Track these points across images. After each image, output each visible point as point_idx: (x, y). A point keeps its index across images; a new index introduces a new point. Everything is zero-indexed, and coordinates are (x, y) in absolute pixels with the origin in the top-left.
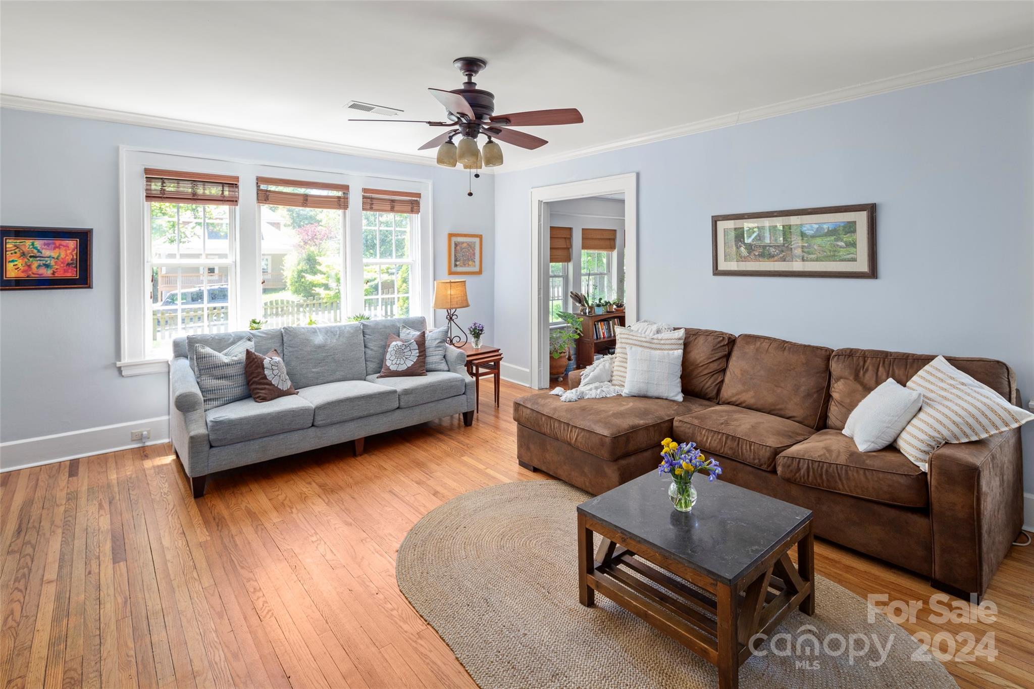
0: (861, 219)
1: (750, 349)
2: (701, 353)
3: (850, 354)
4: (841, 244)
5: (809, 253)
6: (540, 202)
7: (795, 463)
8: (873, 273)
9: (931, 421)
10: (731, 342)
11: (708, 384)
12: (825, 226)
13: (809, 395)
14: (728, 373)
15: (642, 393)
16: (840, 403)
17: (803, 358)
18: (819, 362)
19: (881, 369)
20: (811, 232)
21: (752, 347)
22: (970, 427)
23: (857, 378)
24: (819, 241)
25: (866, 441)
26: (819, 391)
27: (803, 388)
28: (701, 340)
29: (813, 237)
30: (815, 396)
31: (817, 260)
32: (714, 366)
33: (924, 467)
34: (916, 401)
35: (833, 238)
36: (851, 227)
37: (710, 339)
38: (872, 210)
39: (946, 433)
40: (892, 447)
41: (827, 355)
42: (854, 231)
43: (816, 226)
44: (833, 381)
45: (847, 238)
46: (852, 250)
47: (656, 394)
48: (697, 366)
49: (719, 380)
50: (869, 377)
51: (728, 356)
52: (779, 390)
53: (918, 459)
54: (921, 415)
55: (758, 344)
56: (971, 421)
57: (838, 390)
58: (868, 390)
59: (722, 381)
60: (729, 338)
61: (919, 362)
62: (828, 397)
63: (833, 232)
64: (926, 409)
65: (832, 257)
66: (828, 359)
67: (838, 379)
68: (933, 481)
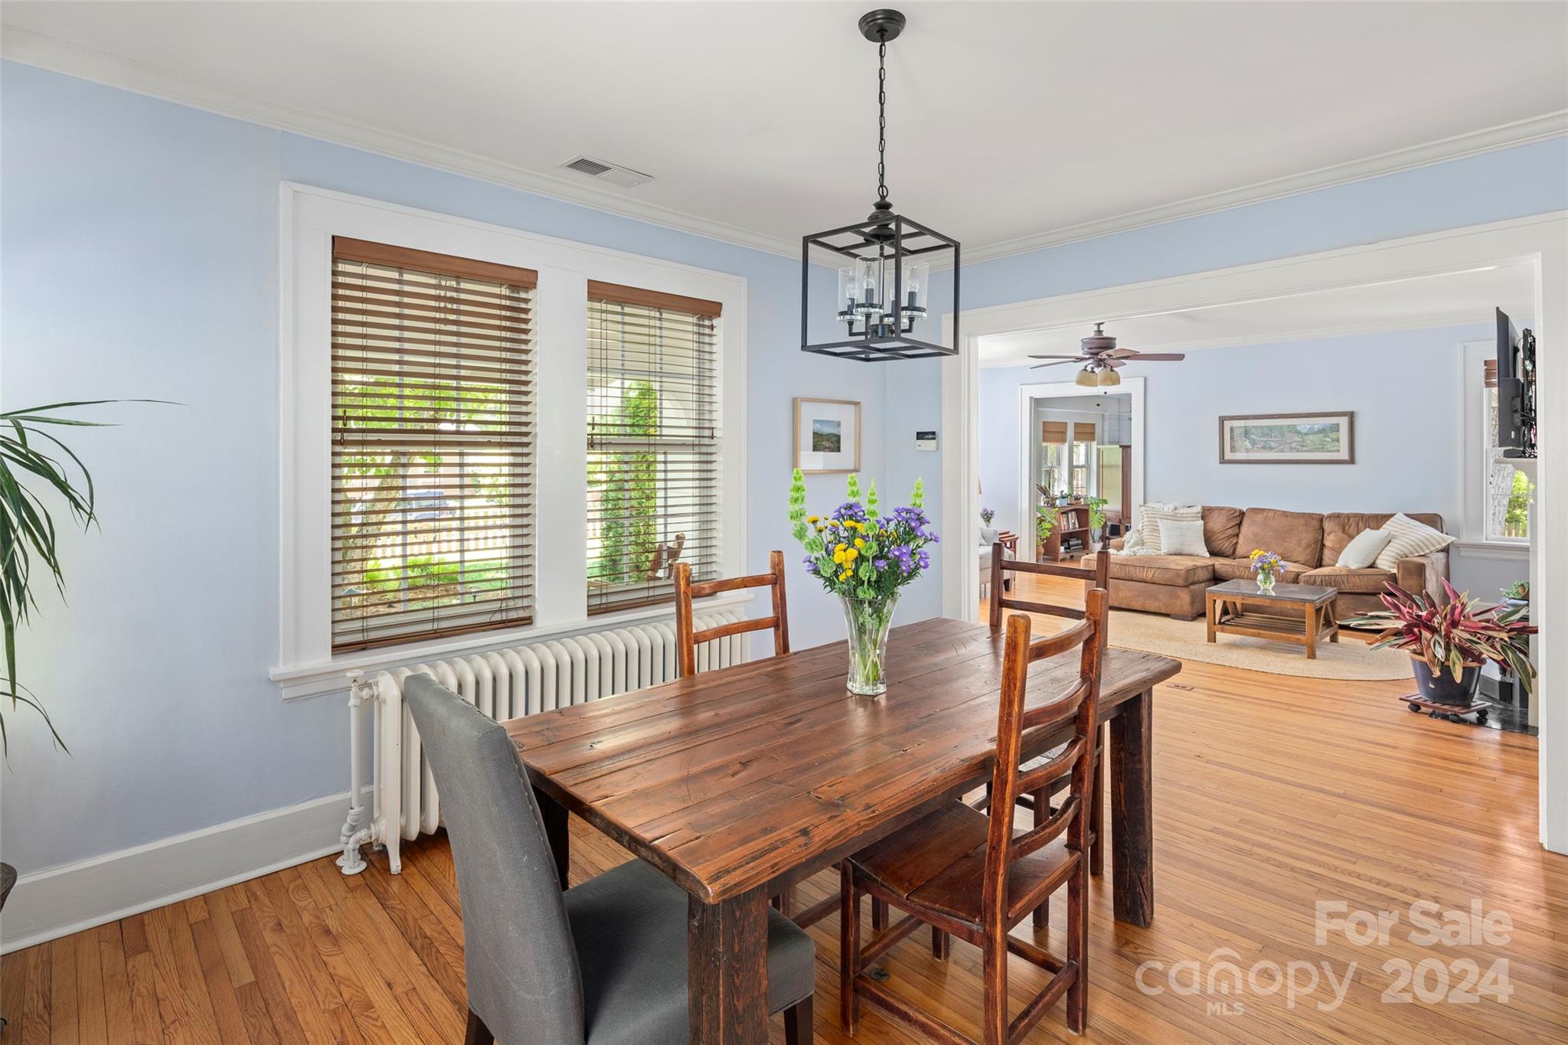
0: (1343, 422)
1: (1259, 517)
2: (1217, 523)
3: (1337, 516)
4: (1328, 439)
5: (1303, 446)
6: (1031, 398)
7: (1313, 578)
8: (1352, 461)
9: (1397, 546)
10: (1242, 514)
11: (1226, 546)
12: (1316, 426)
13: (1309, 546)
14: (1241, 536)
15: (1178, 552)
16: (1332, 549)
17: (1303, 521)
18: (1315, 523)
19: (1360, 524)
20: (1305, 431)
21: (1260, 516)
22: (1419, 546)
23: (1344, 530)
24: (1311, 437)
25: (1357, 562)
26: (1316, 542)
27: (1304, 542)
28: (1216, 514)
29: (1306, 434)
30: (1313, 546)
31: (1310, 451)
32: (1230, 532)
33: (1395, 571)
34: (1387, 537)
35: (1322, 435)
36: (1336, 428)
37: (1223, 512)
38: (1351, 416)
39: (1406, 551)
40: (1372, 566)
41: (1321, 519)
42: (1338, 431)
43: (1308, 426)
44: (1325, 535)
45: (1334, 435)
46: (1336, 444)
47: (1189, 552)
48: (1214, 533)
49: (1235, 541)
50: (1352, 530)
51: (1240, 524)
52: (1286, 544)
53: (1390, 567)
54: (1391, 544)
55: (1265, 514)
56: (1420, 543)
57: (1329, 541)
58: (1351, 537)
59: (1237, 543)
60: (1240, 511)
61: (1385, 518)
62: (1323, 545)
63: (1322, 431)
64: (1393, 540)
65: (1322, 449)
66: (1322, 521)
67: (1330, 533)
68: (1399, 577)
